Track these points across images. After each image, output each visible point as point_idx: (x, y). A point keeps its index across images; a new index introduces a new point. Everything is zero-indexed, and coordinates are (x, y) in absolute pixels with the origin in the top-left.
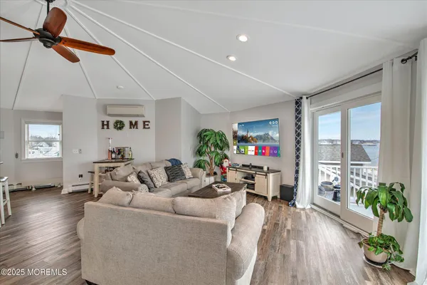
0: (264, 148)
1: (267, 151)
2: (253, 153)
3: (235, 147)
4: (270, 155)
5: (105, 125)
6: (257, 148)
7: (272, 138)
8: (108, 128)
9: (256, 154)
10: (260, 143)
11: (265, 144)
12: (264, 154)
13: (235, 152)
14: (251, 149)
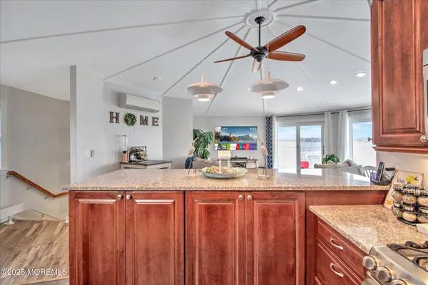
0: (245, 145)
1: (247, 147)
2: (235, 149)
3: (217, 145)
4: (250, 149)
5: (114, 117)
6: (238, 145)
7: (252, 139)
8: (117, 122)
9: (237, 149)
10: (241, 142)
11: (245, 142)
12: (244, 149)
13: (216, 149)
14: (233, 146)
